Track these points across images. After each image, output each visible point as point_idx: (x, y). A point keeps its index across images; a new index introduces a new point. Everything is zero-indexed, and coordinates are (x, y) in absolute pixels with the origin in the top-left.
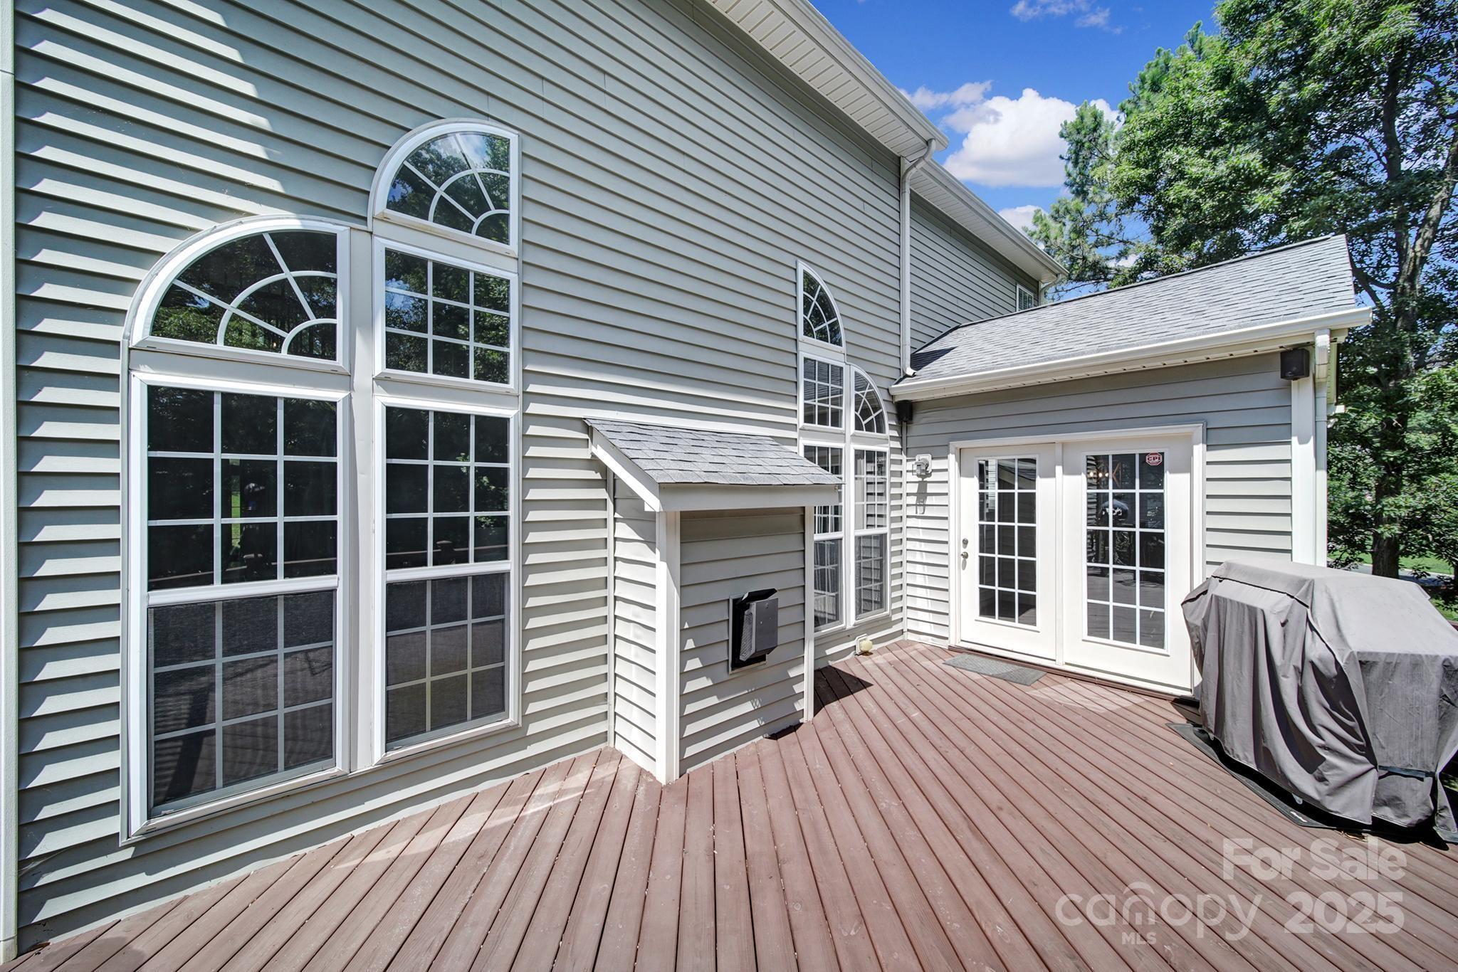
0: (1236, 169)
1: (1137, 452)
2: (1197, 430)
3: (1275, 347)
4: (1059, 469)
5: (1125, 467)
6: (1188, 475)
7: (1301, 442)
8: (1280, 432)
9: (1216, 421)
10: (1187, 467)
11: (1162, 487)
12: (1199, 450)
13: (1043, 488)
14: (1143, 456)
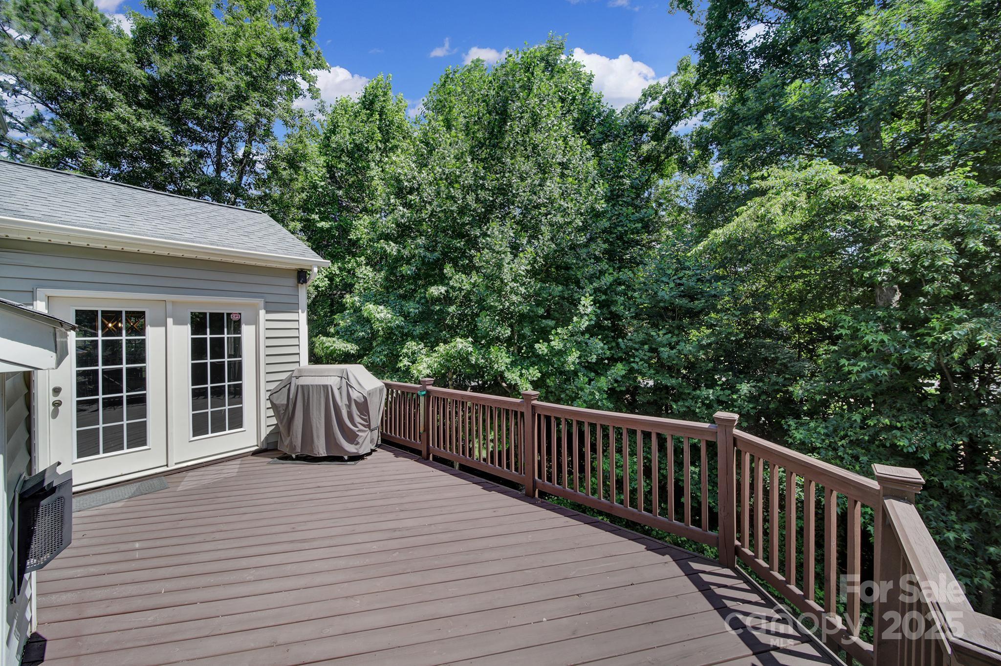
0: (154, 130)
1: (225, 312)
2: (260, 302)
3: (294, 267)
4: (170, 321)
5: (218, 321)
6: (254, 327)
7: (303, 312)
8: (293, 308)
9: (271, 298)
10: (255, 322)
11: (240, 333)
12: (262, 312)
13: (153, 336)
14: (229, 315)
